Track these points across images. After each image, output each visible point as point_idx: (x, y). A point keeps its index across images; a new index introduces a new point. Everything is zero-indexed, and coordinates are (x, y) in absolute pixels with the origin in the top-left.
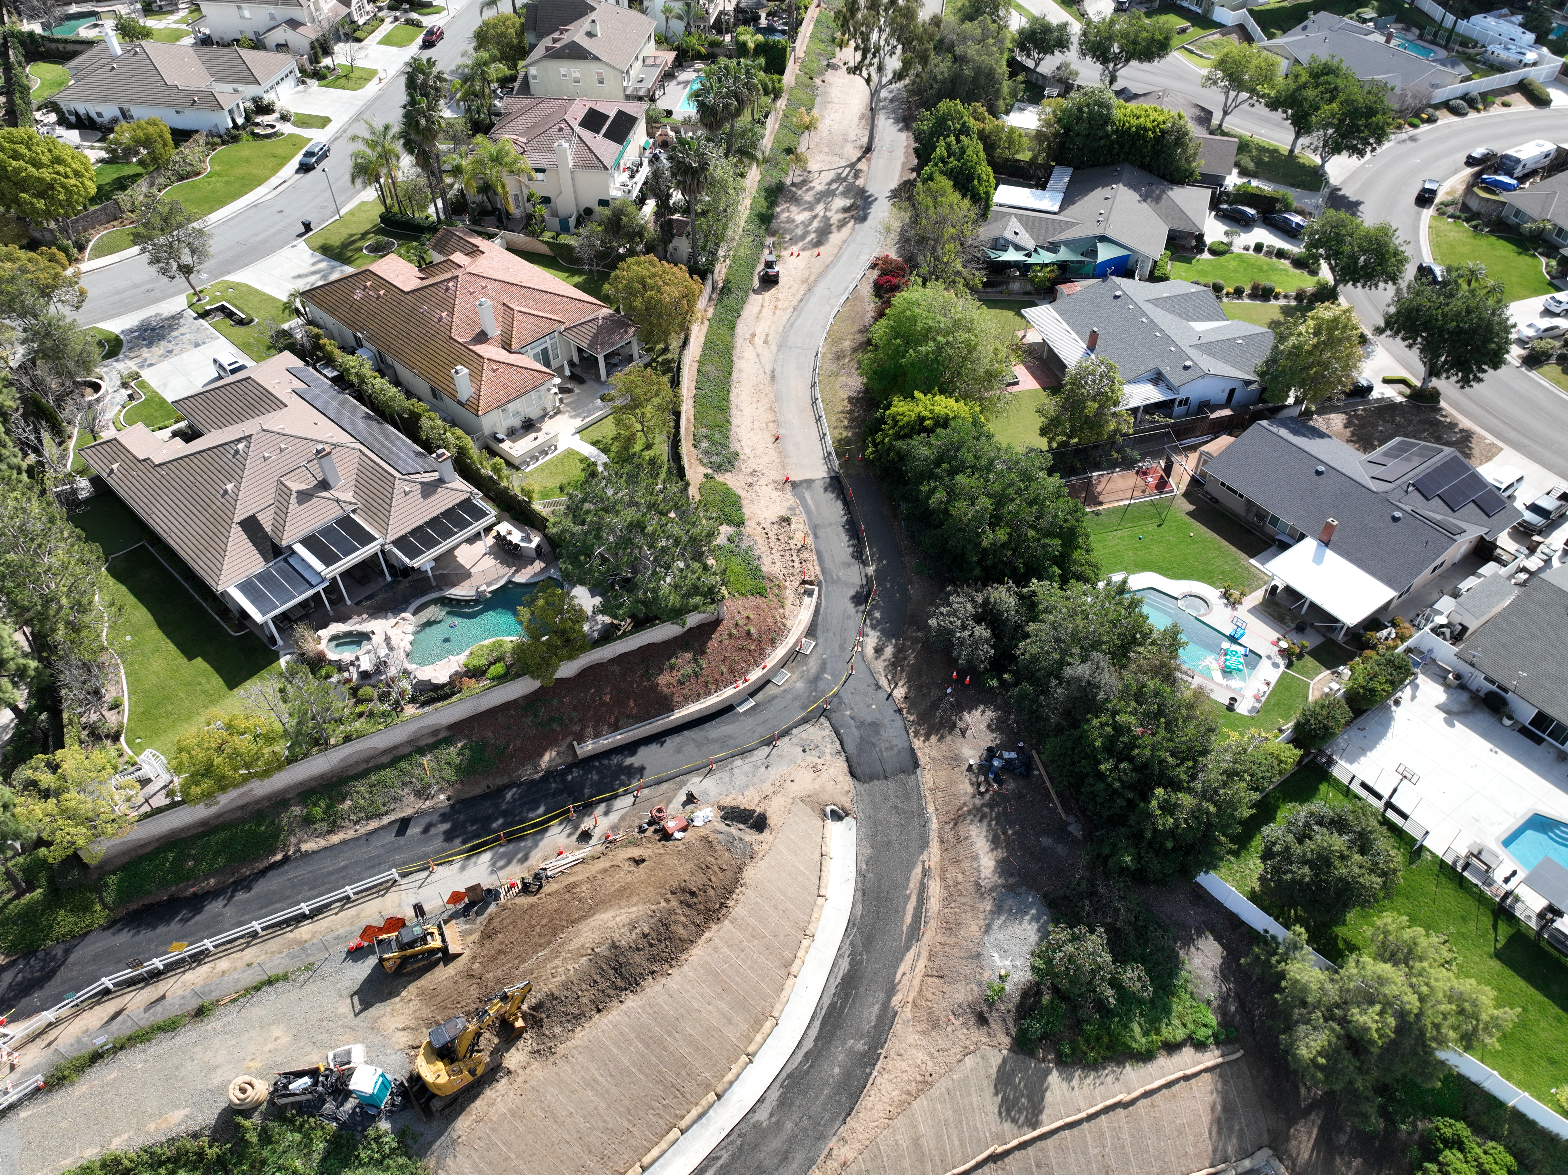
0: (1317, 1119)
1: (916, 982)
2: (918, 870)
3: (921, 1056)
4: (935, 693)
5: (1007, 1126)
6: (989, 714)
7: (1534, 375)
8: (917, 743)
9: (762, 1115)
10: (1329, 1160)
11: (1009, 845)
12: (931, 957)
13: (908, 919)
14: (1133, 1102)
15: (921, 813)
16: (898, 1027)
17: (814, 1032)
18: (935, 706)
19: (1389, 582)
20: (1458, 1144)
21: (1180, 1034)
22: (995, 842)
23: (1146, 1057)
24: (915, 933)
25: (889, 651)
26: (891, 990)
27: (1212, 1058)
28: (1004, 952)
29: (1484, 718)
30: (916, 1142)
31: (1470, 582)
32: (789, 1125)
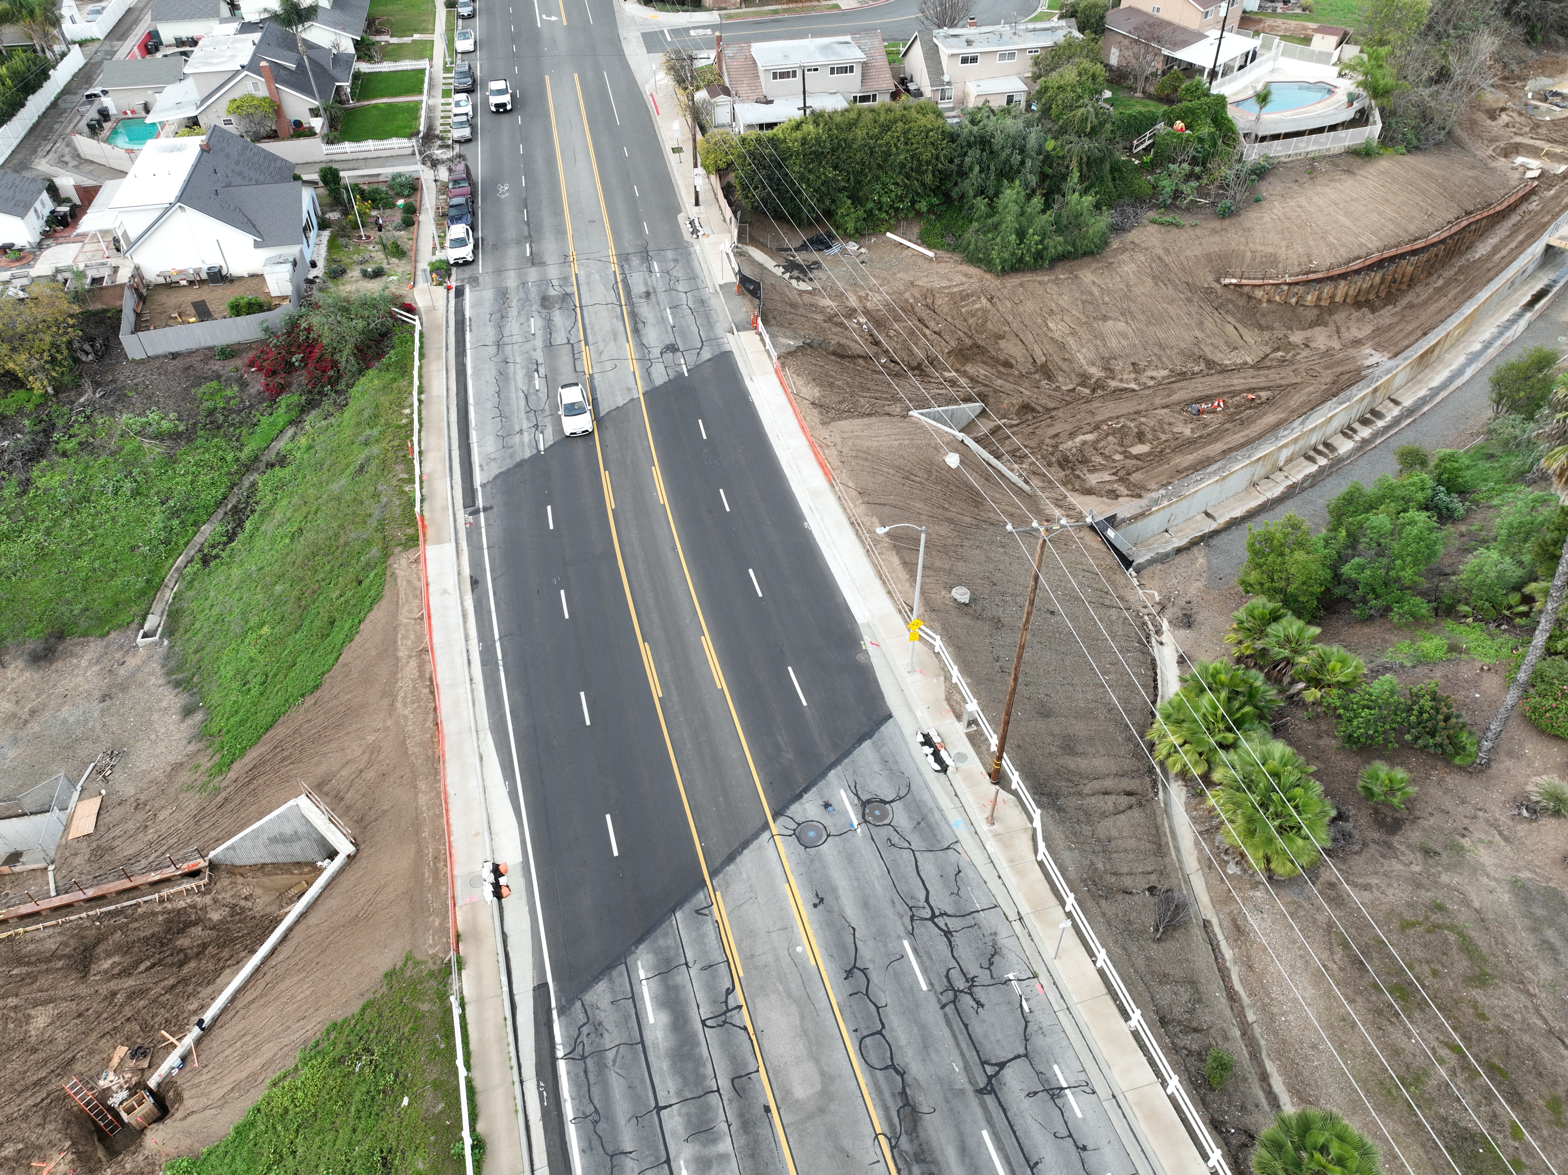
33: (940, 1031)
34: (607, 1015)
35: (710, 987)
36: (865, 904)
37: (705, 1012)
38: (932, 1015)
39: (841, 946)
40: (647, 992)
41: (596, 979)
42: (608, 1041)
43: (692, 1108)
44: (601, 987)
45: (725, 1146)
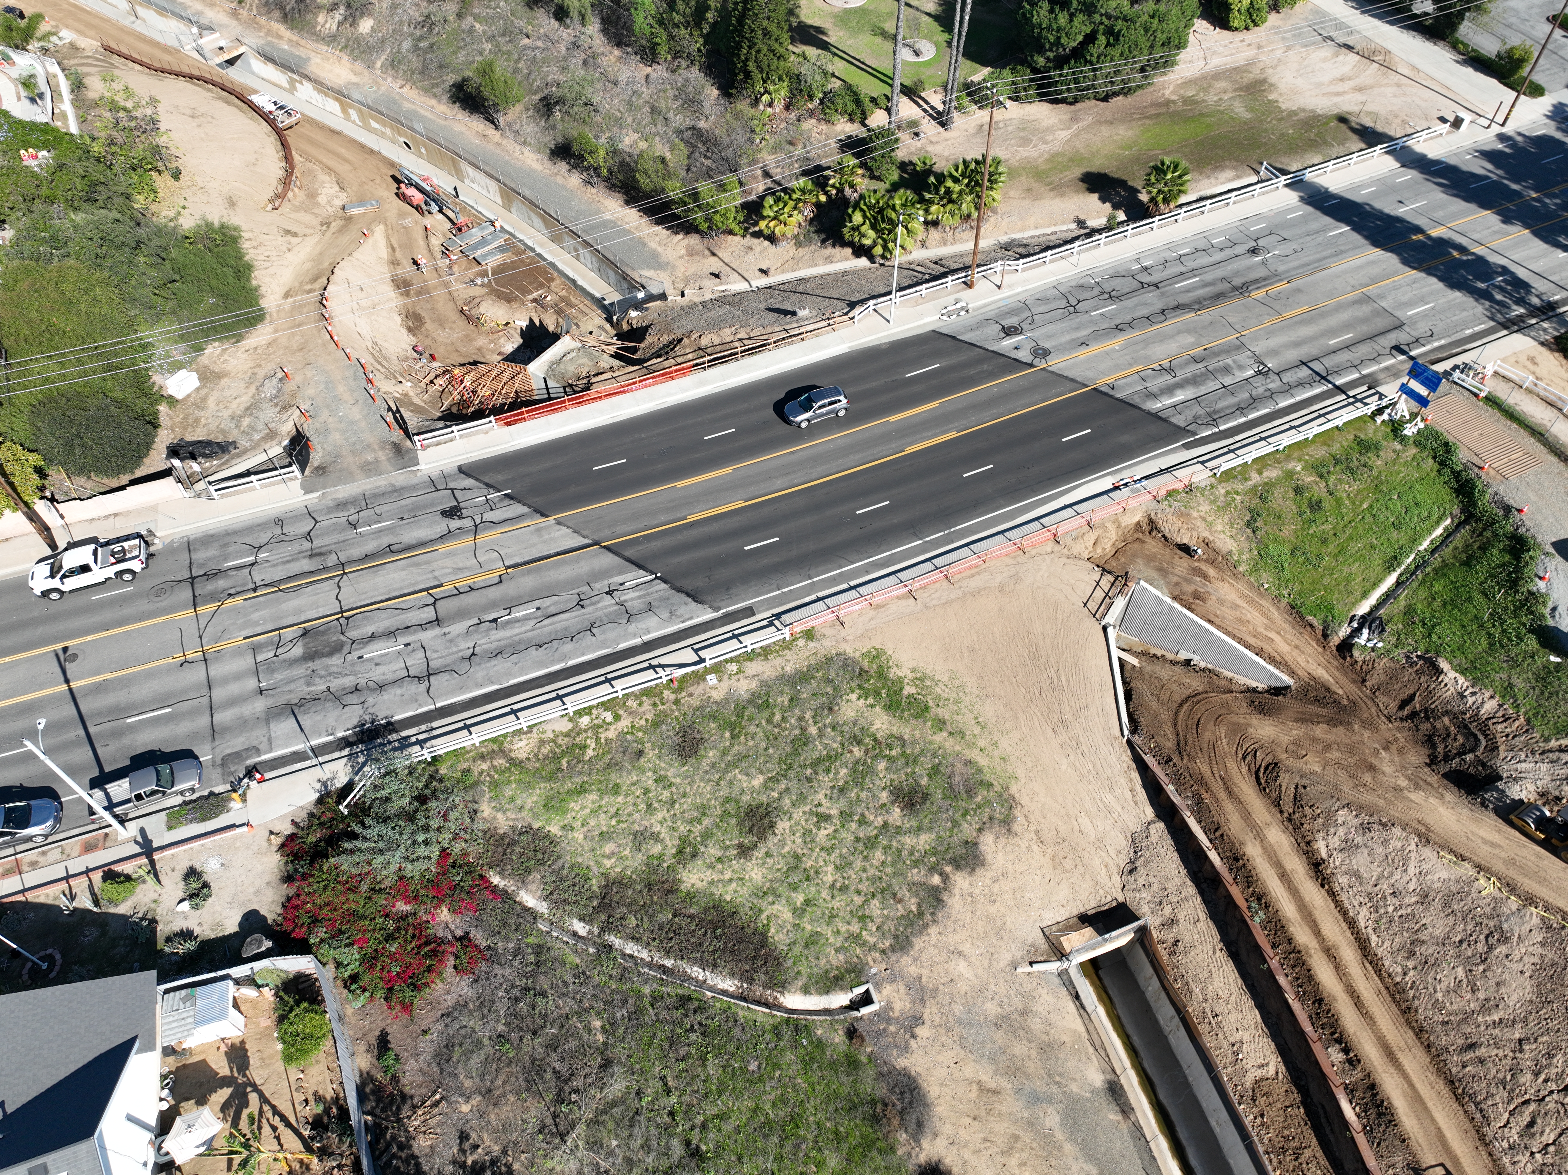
33: (1135, 300)
34: (1189, 415)
35: (1154, 377)
36: (1077, 329)
37: (1169, 377)
38: (1128, 303)
39: (1107, 334)
40: (1168, 401)
41: (1171, 423)
42: (1201, 412)
43: (1218, 375)
44: (1174, 420)
45: (1229, 361)
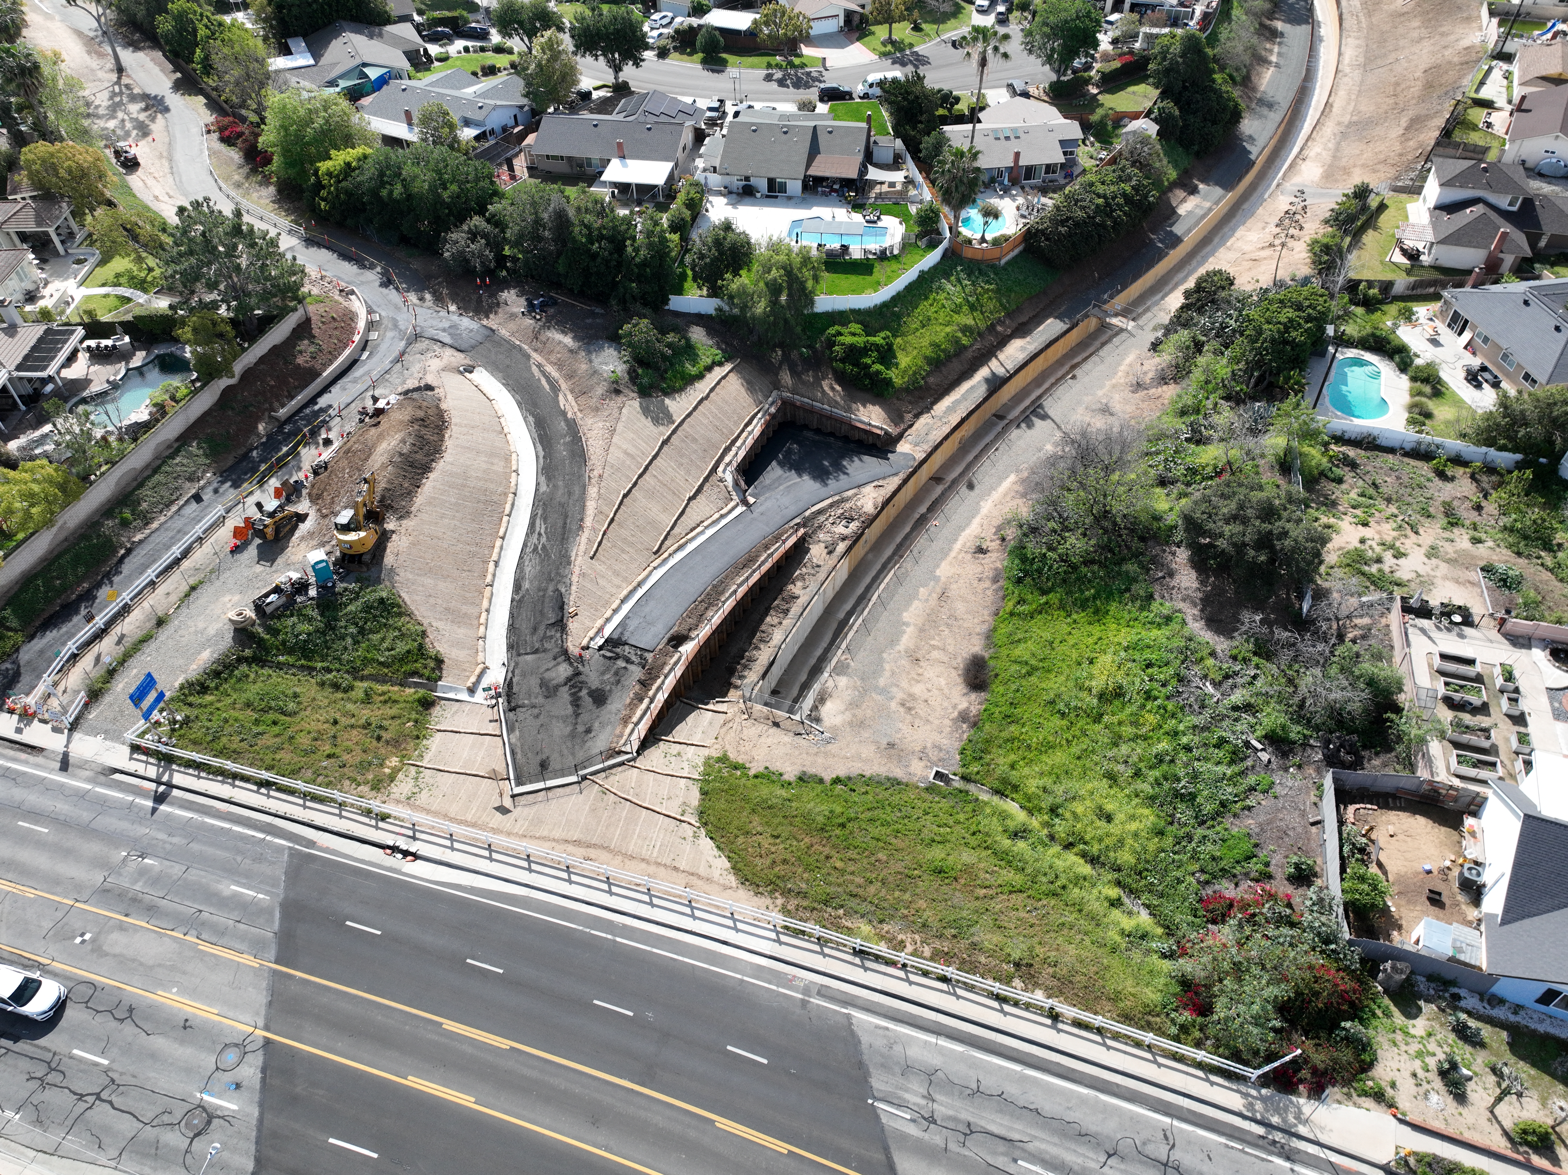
0: (785, 367)
1: (574, 403)
2: (534, 368)
3: (600, 425)
4: (474, 297)
5: (661, 428)
6: (513, 292)
7: (667, 61)
8: (485, 322)
9: (544, 488)
10: (800, 378)
11: (572, 330)
12: (572, 391)
13: (547, 387)
14: (708, 396)
15: (514, 346)
16: (579, 422)
17: (540, 448)
18: (479, 301)
19: (666, 159)
20: (840, 334)
21: (709, 361)
22: (564, 332)
23: (700, 377)
24: (555, 388)
25: (428, 296)
26: (564, 413)
27: (728, 367)
28: (606, 364)
29: (747, 199)
30: (626, 453)
31: (703, 150)
32: (560, 483)
36: (153, 1056)
37: (204, 915)
39: (149, 1017)
40: (249, 893)
43: (171, 881)
45: (138, 886)
